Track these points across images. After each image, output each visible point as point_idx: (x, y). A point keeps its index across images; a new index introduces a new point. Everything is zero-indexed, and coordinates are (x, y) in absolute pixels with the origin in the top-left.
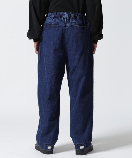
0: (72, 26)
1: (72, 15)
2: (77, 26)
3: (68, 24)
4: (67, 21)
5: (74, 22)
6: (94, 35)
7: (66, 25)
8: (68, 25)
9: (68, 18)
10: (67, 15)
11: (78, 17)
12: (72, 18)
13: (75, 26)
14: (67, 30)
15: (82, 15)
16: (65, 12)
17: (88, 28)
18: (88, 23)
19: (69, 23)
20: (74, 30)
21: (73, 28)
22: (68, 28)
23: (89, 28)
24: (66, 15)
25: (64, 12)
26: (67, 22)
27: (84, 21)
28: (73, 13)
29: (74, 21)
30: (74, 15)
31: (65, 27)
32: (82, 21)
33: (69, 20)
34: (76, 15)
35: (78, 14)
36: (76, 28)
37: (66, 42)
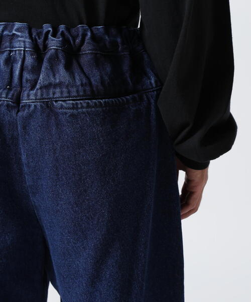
0: (47, 106)
1: (54, 43)
2: (75, 107)
3: (28, 95)
4: (26, 76)
5: (60, 84)
6: (180, 137)
7: (18, 100)
8: (30, 98)
9: (29, 60)
10: (28, 40)
11: (87, 48)
12: (51, 60)
13: (63, 105)
14: (24, 128)
15: (113, 31)
16: (17, 25)
17: (149, 103)
18: (148, 70)
19: (33, 88)
20: (58, 124)
21: (56, 114)
22: (30, 116)
23: (152, 101)
24: (22, 43)
25: (9, 20)
26: (24, 80)
27: (126, 67)
28: (62, 28)
29: (62, 74)
30: (65, 42)
31: (14, 113)
32: (108, 69)
33: (36, 70)
34: (78, 41)
35: (84, 35)
36: (72, 115)
37: (29, 180)
